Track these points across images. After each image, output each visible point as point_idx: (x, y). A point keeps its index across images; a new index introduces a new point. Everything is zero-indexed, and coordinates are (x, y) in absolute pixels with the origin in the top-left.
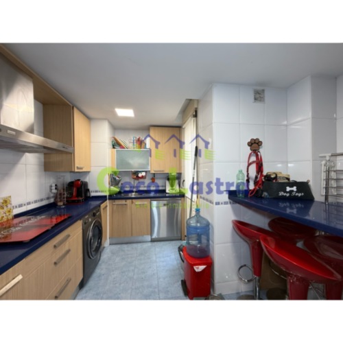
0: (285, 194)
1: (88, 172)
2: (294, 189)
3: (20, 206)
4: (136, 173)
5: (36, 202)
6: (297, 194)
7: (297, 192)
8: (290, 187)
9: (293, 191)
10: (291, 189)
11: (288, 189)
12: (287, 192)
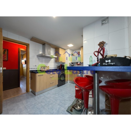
0: (105, 64)
1: (65, 63)
2: (110, 61)
3: (51, 68)
4: (77, 63)
5: (54, 68)
6: (111, 64)
7: (111, 62)
8: (107, 60)
9: (109, 62)
10: (108, 61)
11: (106, 61)
12: (106, 63)
